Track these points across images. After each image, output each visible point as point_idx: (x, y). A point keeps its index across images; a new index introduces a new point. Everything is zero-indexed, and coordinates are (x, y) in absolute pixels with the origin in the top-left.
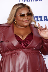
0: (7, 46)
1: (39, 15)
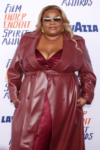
0: (26, 67)
1: (86, 24)
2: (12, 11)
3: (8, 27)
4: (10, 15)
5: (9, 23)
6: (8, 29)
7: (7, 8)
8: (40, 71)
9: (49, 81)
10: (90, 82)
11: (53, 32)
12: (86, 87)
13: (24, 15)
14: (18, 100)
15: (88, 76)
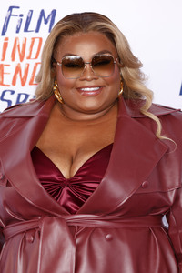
2: (26, 30)
3: (14, 83)
4: (21, 42)
5: (18, 69)
6: (12, 88)
7: (7, 21)
8: (47, 218)
9: (78, 248)
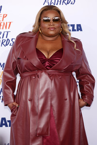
10: (89, 85)
11: (52, 33)
12: (85, 89)
13: (5, 15)
14: (14, 104)
15: (87, 78)
